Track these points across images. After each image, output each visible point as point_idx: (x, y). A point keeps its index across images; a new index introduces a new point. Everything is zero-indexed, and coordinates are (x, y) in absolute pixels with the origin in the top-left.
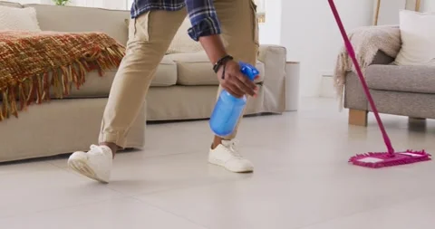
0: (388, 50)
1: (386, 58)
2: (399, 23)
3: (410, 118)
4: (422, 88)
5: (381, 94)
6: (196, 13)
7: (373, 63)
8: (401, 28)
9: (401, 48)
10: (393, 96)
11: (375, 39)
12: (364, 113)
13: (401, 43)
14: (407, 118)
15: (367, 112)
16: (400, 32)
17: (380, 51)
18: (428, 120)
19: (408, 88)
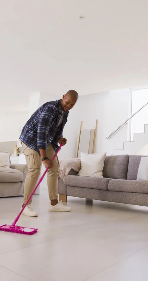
0: (75, 169)
1: (75, 172)
2: (80, 158)
3: (86, 199)
4: (87, 186)
5: (72, 188)
6: (42, 141)
7: (69, 174)
8: (81, 160)
9: (81, 168)
10: (77, 189)
11: (70, 164)
12: (66, 196)
13: (81, 166)
14: (85, 199)
15: (67, 196)
16: (80, 161)
17: (72, 169)
18: (93, 200)
19: (82, 186)
